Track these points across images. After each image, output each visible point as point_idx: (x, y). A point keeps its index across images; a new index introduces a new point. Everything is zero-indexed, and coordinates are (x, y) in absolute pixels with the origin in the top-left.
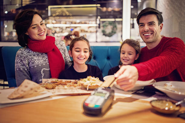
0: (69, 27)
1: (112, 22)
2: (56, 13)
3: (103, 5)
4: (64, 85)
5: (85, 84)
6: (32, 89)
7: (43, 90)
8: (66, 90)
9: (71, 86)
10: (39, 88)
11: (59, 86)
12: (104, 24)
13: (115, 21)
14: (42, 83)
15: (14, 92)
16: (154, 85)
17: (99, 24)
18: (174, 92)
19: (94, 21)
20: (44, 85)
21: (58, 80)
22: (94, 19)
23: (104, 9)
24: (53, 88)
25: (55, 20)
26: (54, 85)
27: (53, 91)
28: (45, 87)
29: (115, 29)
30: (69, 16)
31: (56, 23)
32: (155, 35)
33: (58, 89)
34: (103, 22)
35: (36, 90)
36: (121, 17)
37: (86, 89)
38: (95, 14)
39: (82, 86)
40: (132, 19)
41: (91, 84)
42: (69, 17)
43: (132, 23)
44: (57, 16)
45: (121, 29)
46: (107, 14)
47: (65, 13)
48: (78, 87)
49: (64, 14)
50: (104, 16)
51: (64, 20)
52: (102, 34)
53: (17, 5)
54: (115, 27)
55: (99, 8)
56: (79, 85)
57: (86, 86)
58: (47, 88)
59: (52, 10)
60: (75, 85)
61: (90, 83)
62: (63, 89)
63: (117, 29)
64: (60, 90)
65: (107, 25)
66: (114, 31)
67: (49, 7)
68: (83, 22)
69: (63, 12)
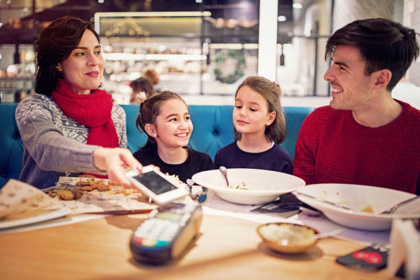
0: (140, 61)
1: (238, 50)
2: (113, 28)
3: (216, 14)
4: (105, 191)
6: (24, 201)
8: (104, 201)
9: (118, 193)
10: (40, 199)
12: (219, 55)
13: (242, 50)
17: (208, 56)
19: (196, 48)
21: (93, 180)
23: (220, 23)
24: (76, 198)
25: (110, 45)
28: (58, 196)
29: (242, 66)
30: (142, 36)
31: (113, 52)
33: (88, 199)
34: (218, 51)
35: (36, 203)
36: (257, 42)
38: (199, 34)
40: (280, 45)
42: (142, 39)
43: (280, 54)
44: (116, 35)
45: (256, 68)
46: (226, 33)
47: (134, 30)
48: (134, 196)
49: (131, 33)
50: (219, 37)
51: (130, 44)
52: (214, 77)
53: (26, 10)
54: (242, 62)
55: (207, 19)
58: (63, 196)
59: (104, 21)
63: (245, 67)
64: (91, 201)
65: (225, 57)
66: (239, 71)
67: (97, 16)
68: (173, 50)
69: (128, 27)
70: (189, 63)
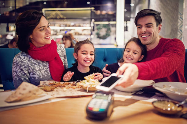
0: (63, 30)
2: (50, 15)
3: (97, 9)
4: (63, 87)
5: (85, 85)
6: (30, 92)
7: (42, 93)
8: (65, 92)
9: (69, 88)
10: (37, 91)
11: (58, 89)
12: (98, 27)
13: (109, 24)
14: (40, 86)
15: (12, 95)
16: (154, 86)
17: (94, 27)
18: (174, 92)
19: (88, 24)
20: (41, 87)
21: (56, 82)
22: (88, 21)
23: (98, 12)
24: (52, 91)
26: (53, 88)
27: (52, 93)
28: (43, 89)
29: (109, 31)
32: (152, 37)
33: (57, 91)
34: (97, 25)
35: (35, 92)
36: (115, 20)
37: (85, 91)
38: (90, 17)
39: (81, 88)
40: (125, 22)
41: (91, 86)
42: (63, 20)
43: (125, 26)
45: (115, 32)
46: (101, 17)
47: (59, 16)
48: (77, 89)
49: (58, 17)
50: (98, 18)
51: (58, 22)
52: (96, 36)
53: (11, 8)
55: (93, 11)
56: (78, 87)
57: (85, 88)
58: (46, 90)
59: (46, 12)
60: (74, 87)
61: (90, 84)
62: (62, 91)
63: (111, 31)
64: (59, 92)
65: (101, 27)
66: (108, 34)
67: (44, 10)
68: (77, 25)
69: (57, 15)
70: (84, 31)
